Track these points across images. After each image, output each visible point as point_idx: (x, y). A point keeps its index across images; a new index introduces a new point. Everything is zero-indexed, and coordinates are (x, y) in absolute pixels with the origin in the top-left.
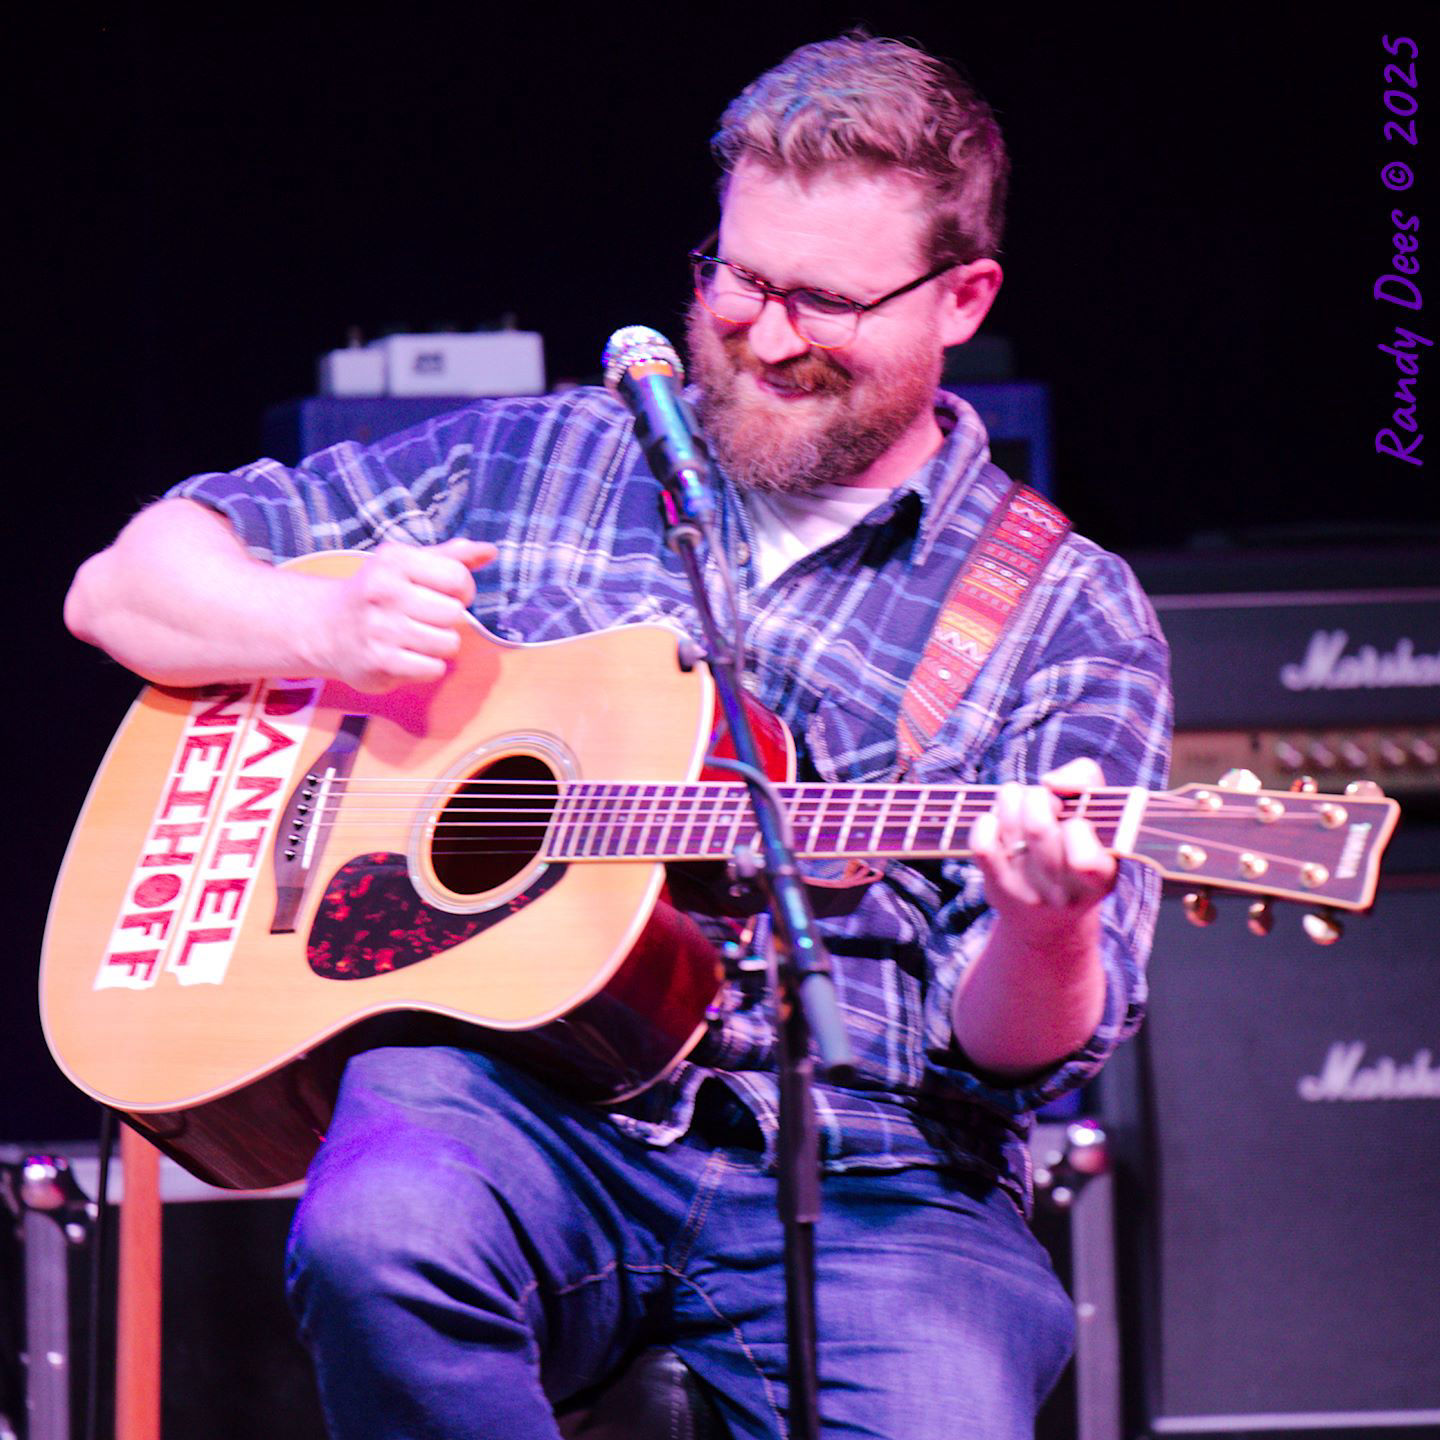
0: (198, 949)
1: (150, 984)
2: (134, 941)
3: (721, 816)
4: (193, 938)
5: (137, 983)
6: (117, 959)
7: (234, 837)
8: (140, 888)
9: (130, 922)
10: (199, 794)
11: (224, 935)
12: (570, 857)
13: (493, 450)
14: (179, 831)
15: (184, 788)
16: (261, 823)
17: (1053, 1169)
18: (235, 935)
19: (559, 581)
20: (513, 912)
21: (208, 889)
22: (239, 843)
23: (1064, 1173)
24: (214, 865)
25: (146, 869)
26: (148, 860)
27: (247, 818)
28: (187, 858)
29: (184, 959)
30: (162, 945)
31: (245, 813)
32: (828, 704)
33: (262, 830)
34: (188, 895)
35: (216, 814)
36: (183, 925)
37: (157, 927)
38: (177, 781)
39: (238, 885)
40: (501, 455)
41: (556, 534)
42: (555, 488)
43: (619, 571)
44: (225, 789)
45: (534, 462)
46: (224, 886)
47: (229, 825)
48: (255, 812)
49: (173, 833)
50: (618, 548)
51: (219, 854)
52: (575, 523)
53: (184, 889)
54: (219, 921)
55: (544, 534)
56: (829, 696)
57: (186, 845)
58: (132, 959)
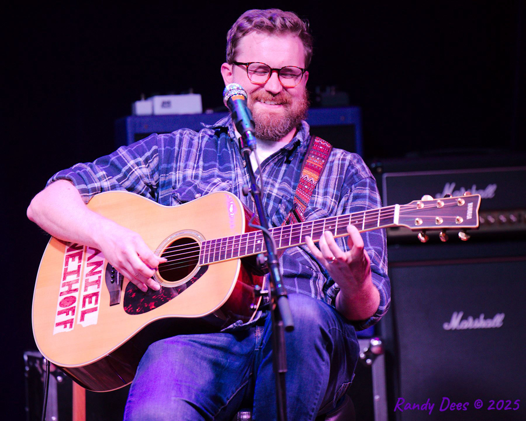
0: (86, 316)
1: (73, 329)
2: (64, 318)
3: (257, 241)
4: (84, 313)
5: (68, 329)
6: (58, 324)
7: (90, 281)
8: (60, 303)
9: (60, 313)
10: (75, 271)
11: (95, 309)
12: (208, 263)
13: (165, 147)
14: (71, 283)
15: (69, 270)
16: (99, 275)
17: (365, 353)
18: (98, 309)
19: (189, 179)
20: (193, 283)
21: (85, 298)
22: (93, 282)
23: (369, 354)
24: (86, 290)
25: (61, 296)
26: (61, 294)
27: (94, 275)
28: (76, 290)
29: (82, 319)
30: (74, 317)
31: (92, 273)
32: (284, 200)
33: (100, 277)
34: (79, 301)
35: (82, 276)
36: (79, 309)
37: (70, 312)
38: (66, 269)
39: (96, 294)
40: (167, 147)
41: (185, 167)
42: (183, 154)
43: (206, 174)
44: (84, 268)
45: (176, 148)
46: (91, 295)
47: (87, 278)
48: (96, 272)
49: (69, 284)
50: (204, 169)
51: (86, 287)
52: (191, 163)
53: (77, 299)
54: (92, 306)
55: (182, 168)
56: (284, 197)
57: (74, 287)
58: (65, 323)
